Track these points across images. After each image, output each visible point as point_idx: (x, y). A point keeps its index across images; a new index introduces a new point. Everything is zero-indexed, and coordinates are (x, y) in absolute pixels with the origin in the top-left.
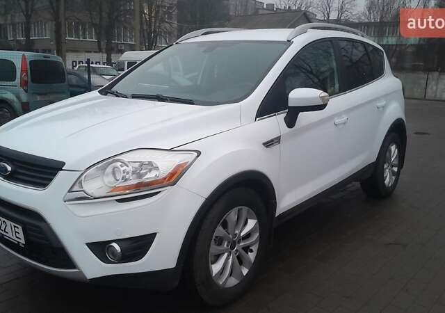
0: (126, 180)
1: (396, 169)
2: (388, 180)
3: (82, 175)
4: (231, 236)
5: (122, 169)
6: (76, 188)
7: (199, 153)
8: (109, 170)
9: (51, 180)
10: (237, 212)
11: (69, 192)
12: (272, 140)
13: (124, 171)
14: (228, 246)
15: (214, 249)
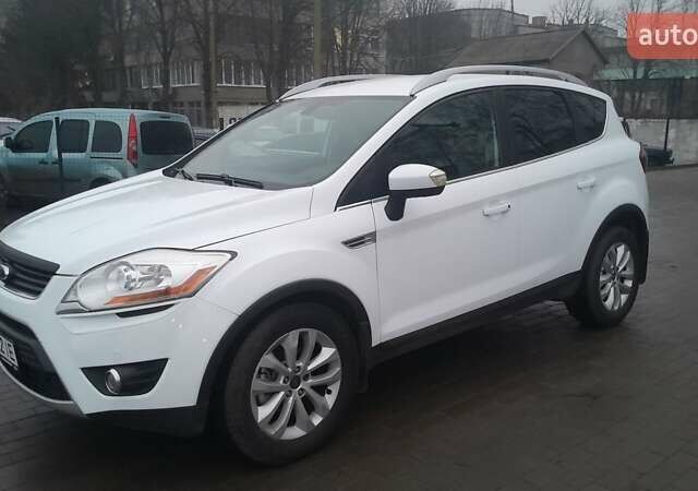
0: (131, 289)
1: (629, 283)
2: (612, 300)
3: (77, 281)
4: (290, 370)
5: (126, 274)
6: (71, 297)
7: (234, 255)
8: (113, 275)
9: (44, 286)
10: (297, 337)
11: (63, 302)
12: (362, 238)
13: (128, 277)
14: (284, 382)
15: (258, 384)
